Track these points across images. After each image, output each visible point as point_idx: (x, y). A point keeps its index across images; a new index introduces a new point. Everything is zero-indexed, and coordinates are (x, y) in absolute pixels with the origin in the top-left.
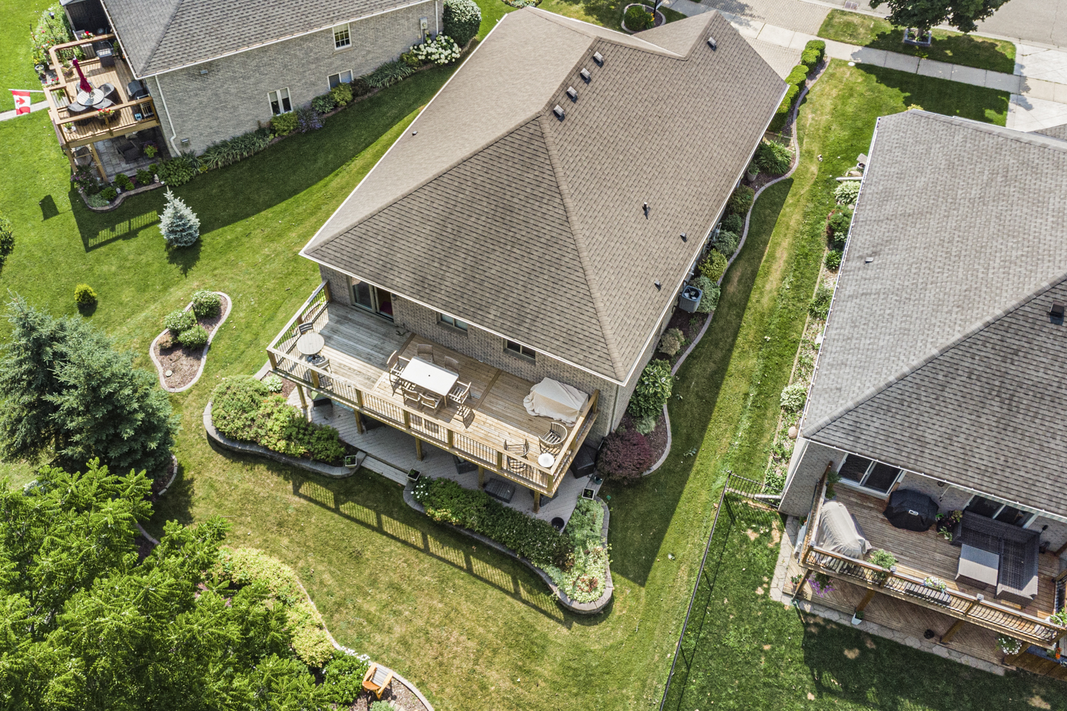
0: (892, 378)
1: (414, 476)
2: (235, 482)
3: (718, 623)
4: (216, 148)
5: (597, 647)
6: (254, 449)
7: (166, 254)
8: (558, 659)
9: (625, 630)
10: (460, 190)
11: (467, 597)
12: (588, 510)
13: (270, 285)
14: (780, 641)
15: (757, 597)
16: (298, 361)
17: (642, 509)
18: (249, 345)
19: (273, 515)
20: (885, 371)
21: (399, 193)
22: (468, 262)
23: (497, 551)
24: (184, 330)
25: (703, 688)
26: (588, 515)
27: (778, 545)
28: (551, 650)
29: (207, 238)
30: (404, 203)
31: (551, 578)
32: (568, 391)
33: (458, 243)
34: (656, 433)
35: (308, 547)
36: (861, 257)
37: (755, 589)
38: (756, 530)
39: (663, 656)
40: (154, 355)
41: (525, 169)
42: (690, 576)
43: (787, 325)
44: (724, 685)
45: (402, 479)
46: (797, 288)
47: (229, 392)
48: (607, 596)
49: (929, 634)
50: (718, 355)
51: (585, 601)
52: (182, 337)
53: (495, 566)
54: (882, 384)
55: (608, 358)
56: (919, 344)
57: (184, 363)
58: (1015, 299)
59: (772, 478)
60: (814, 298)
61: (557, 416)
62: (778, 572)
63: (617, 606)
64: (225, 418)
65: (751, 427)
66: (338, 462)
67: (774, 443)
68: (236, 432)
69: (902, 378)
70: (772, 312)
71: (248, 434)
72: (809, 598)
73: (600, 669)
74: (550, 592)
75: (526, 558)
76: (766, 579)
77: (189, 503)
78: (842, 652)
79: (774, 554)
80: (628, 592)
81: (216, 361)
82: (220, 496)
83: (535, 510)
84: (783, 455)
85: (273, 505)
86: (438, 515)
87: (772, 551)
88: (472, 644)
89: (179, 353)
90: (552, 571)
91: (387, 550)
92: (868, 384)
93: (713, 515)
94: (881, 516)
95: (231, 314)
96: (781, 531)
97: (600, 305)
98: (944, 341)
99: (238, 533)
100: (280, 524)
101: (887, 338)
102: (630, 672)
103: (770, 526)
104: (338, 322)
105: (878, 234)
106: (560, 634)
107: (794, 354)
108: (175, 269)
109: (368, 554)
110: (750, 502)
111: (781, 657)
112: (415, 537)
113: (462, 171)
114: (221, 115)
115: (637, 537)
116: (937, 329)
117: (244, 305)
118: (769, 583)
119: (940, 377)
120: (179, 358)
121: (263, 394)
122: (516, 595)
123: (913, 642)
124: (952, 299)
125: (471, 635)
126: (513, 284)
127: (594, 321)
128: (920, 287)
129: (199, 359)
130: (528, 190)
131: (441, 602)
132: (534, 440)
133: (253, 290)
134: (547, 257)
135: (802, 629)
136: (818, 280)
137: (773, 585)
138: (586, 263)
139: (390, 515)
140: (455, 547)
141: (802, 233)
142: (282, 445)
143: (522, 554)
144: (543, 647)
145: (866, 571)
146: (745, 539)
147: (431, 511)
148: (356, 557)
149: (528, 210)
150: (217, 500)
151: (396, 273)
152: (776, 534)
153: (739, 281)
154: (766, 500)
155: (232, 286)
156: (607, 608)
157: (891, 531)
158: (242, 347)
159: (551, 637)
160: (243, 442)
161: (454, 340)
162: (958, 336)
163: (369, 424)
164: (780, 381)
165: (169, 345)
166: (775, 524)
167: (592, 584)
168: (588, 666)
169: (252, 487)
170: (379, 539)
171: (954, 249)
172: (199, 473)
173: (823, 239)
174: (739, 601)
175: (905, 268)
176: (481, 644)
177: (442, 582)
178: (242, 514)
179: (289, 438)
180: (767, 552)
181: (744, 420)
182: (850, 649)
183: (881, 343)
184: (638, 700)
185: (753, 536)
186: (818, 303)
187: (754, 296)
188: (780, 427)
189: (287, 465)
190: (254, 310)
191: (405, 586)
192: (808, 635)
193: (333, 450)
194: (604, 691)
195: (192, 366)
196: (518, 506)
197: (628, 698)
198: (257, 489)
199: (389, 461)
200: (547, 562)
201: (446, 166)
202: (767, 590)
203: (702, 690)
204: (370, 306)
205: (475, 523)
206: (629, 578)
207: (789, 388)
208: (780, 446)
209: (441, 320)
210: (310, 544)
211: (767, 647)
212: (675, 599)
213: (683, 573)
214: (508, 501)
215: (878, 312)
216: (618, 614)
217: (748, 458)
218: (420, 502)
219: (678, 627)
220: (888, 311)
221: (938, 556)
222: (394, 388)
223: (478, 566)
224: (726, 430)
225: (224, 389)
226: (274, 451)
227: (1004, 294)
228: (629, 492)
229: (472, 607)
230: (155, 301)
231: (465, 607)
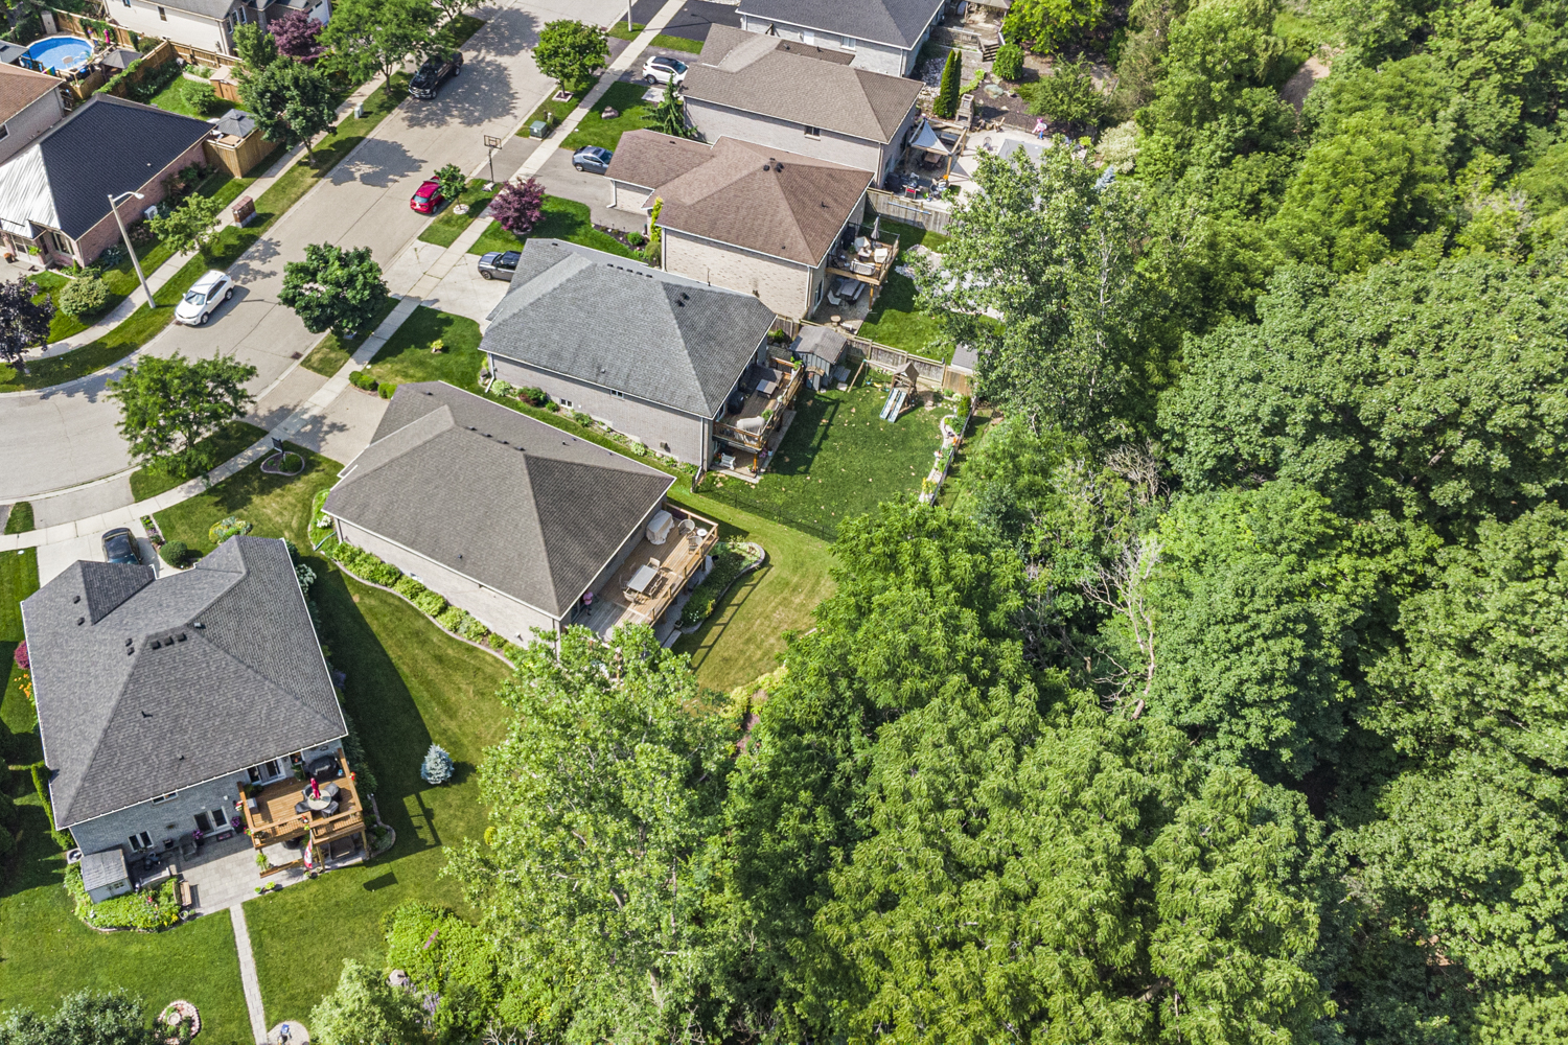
1: (680, 622)
3: (769, 506)
5: (783, 556)
8: (789, 573)
11: (754, 608)
14: (780, 484)
15: (756, 489)
22: (593, 526)
23: (728, 591)
28: (783, 576)
30: (550, 547)
31: (747, 567)
33: (581, 527)
37: (751, 489)
38: (717, 483)
39: (787, 532)
41: (552, 475)
42: (743, 514)
44: (802, 509)
45: (678, 634)
48: (756, 546)
51: (760, 556)
53: (737, 593)
58: (670, 313)
59: (688, 469)
60: (578, 423)
62: (741, 478)
63: (761, 545)
67: (665, 464)
69: (696, 368)
73: (793, 558)
74: (754, 570)
75: (736, 575)
76: (746, 484)
78: (786, 462)
80: (753, 539)
83: (705, 569)
86: (710, 609)
87: (731, 479)
88: (781, 608)
90: (744, 564)
93: (706, 499)
96: (719, 472)
101: (665, 371)
102: (794, 546)
103: (714, 476)
106: (774, 571)
109: (725, 654)
110: (700, 482)
111: (789, 485)
113: (542, 508)
116: (672, 348)
118: (749, 483)
122: (755, 586)
124: (654, 339)
126: (612, 508)
128: (637, 351)
130: (564, 478)
131: (756, 620)
134: (603, 485)
135: (774, 474)
136: (565, 418)
139: (701, 641)
143: (733, 576)
144: (781, 579)
146: (722, 488)
147: (706, 613)
148: (726, 660)
149: (575, 483)
151: (589, 567)
152: (719, 475)
154: (700, 475)
156: (763, 549)
159: (776, 575)
167: (753, 551)
168: (792, 562)
174: (758, 496)
176: (780, 605)
177: (744, 619)
182: (784, 458)
184: (808, 545)
185: (720, 485)
186: (582, 421)
188: (656, 460)
191: (746, 637)
192: (777, 473)
194: (805, 557)
197: (808, 549)
200: (739, 565)
202: (752, 484)
203: (804, 518)
206: (747, 538)
207: (634, 447)
208: (668, 462)
211: (783, 489)
213: (742, 517)
216: (764, 545)
221: (758, 401)
229: (760, 606)
231: (760, 609)
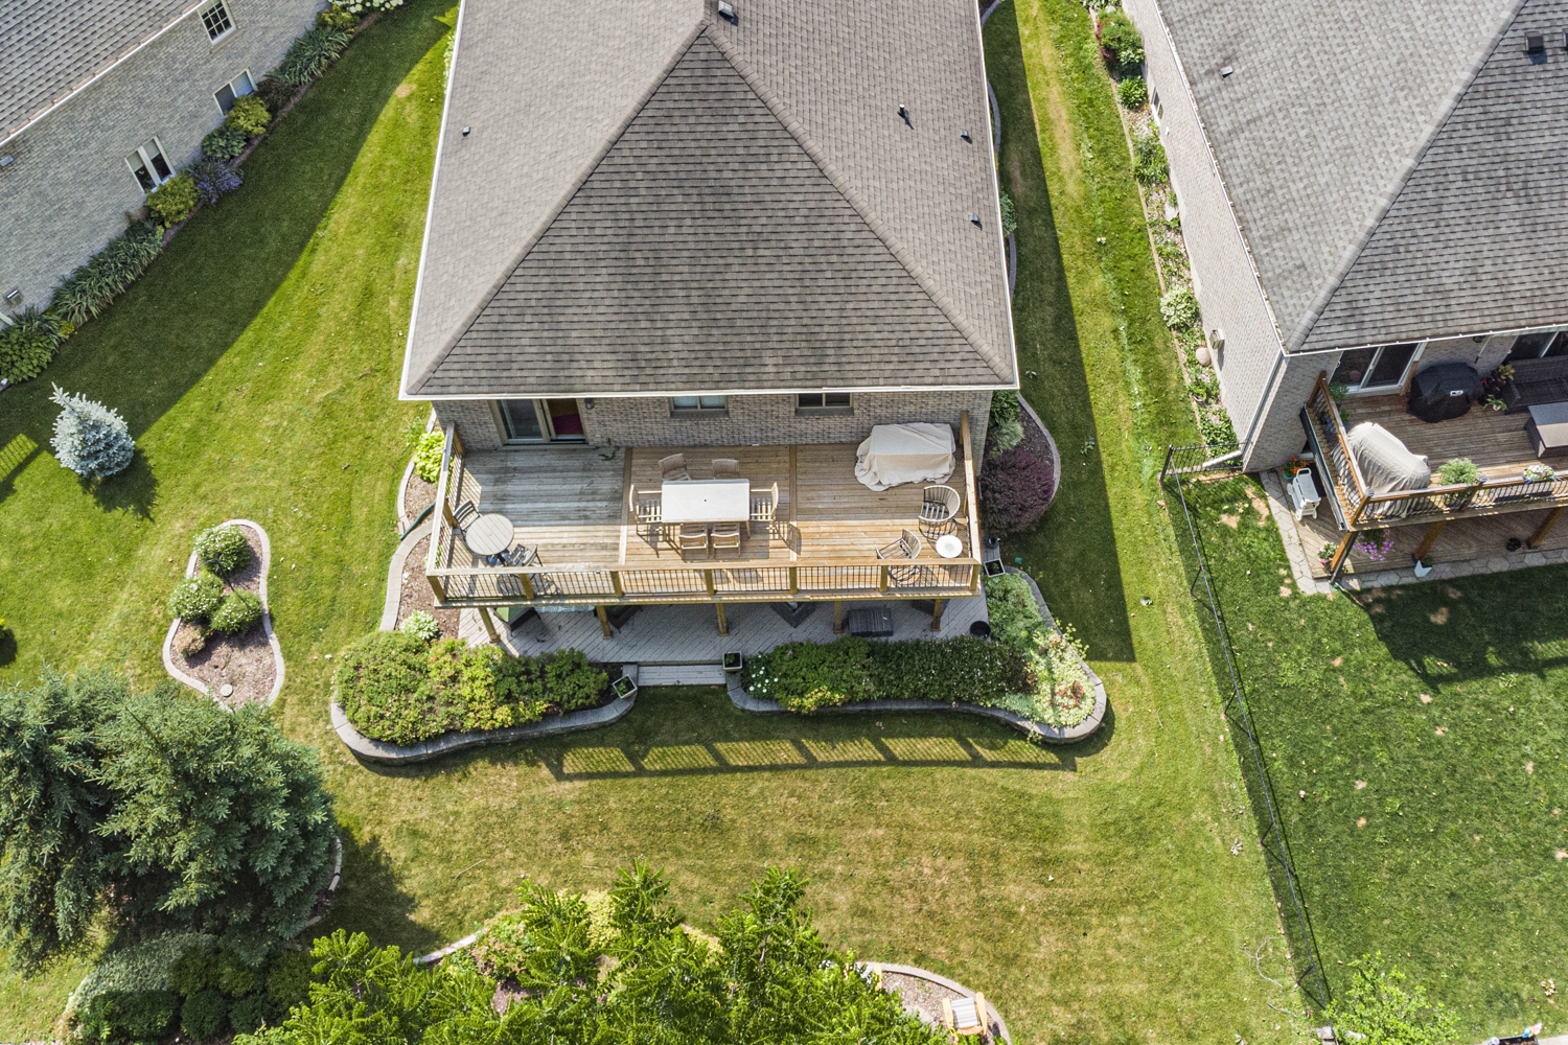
0: (1370, 222)
1: (736, 663)
2: (450, 807)
3: (1258, 661)
4: (71, 285)
5: (1123, 776)
6: (455, 742)
7: (91, 499)
8: (1085, 820)
9: (1146, 733)
10: (628, 192)
11: (911, 799)
12: (1006, 592)
13: (311, 471)
14: (1348, 646)
15: (1287, 601)
16: (474, 571)
17: (1071, 554)
18: (336, 583)
19: (544, 827)
20: (1353, 216)
21: (528, 236)
22: (695, 300)
23: (914, 713)
24: (215, 608)
25: (1291, 758)
26: (1009, 596)
27: (1270, 518)
28: (1069, 813)
29: (148, 442)
30: (544, 248)
31: (1014, 713)
32: (919, 432)
33: (665, 277)
34: (1028, 439)
35: (630, 848)
36: (1210, 72)
37: (1277, 593)
38: (1231, 512)
39: (1215, 744)
40: (178, 673)
41: (720, 120)
42: (1184, 616)
43: (1119, 213)
44: (1315, 740)
45: (714, 677)
46: (1103, 152)
47: (363, 672)
48: (1102, 700)
49: (1513, 544)
50: (1050, 291)
51: (1078, 722)
52: (218, 621)
53: (923, 736)
54: (1361, 235)
55: (977, 356)
56: (1380, 161)
57: (244, 661)
58: (1478, 48)
59: (1212, 431)
60: (1135, 161)
61: (917, 477)
62: (1293, 554)
63: (1116, 708)
64: (382, 717)
65: (1145, 373)
66: (606, 697)
67: (1188, 382)
68: (414, 730)
69: (1384, 216)
70: (1087, 198)
71: (436, 724)
72: (1351, 571)
73: (1145, 804)
74: (1022, 734)
75: (969, 702)
76: (1283, 572)
77: (392, 879)
78: (1427, 620)
79: (1272, 531)
80: (1119, 678)
81: (297, 635)
82: (438, 841)
83: (935, 626)
84: (1209, 395)
85: (536, 814)
86: (809, 702)
87: (1267, 530)
88: (957, 863)
89: (223, 649)
90: (1013, 702)
91: (754, 791)
92: (1340, 244)
93: (1165, 517)
94: (1407, 417)
95: (273, 547)
96: (1264, 497)
97: (929, 284)
98: (1412, 142)
99: (504, 884)
100: (565, 836)
101: (1326, 169)
102: (1185, 787)
103: (1245, 498)
104: (497, 482)
105: (1215, 31)
106: (1065, 785)
107: (1148, 248)
108: (124, 518)
109: (729, 814)
110: (1202, 478)
111: (1361, 667)
112: (785, 752)
113: (617, 160)
114: (58, 226)
115: (1087, 595)
116: (1392, 131)
117: (288, 524)
118: (1290, 576)
119: (1430, 194)
120: (229, 658)
121: (418, 650)
122: (977, 762)
123: (1499, 565)
124: (1386, 82)
125: (950, 851)
126: (782, 306)
127: (931, 311)
128: (1328, 82)
129: (265, 644)
130: (741, 151)
131: (878, 826)
132: (911, 525)
133: (289, 492)
134: (817, 243)
135: (1366, 616)
136: (1126, 131)
137: (1296, 575)
138: (881, 230)
139: (727, 738)
140: (852, 737)
141: (1068, 72)
142: (503, 714)
143: (959, 700)
144: (1056, 815)
145: (1432, 499)
146: (1225, 531)
147: (796, 701)
148: (714, 826)
149: (755, 182)
150: (437, 851)
151: (584, 364)
152: (1258, 504)
153: (1023, 174)
154: (1221, 466)
155: (247, 502)
156: (1109, 717)
157: (1431, 431)
158: (327, 592)
159: (1056, 794)
160: (433, 739)
161: (706, 431)
162: (1428, 130)
163: (619, 617)
164: (1150, 293)
165: (200, 644)
166: (1250, 491)
167: (1076, 692)
168: (1128, 809)
169: (482, 803)
170: (733, 783)
171: (1344, 13)
172: (380, 823)
173: (1099, 68)
174: (1269, 618)
175: (1288, 64)
176: (970, 855)
177: (863, 796)
178: (492, 853)
179: (509, 698)
180: (1263, 535)
181: (1129, 365)
182: (1435, 611)
183: (1322, 181)
184: (1217, 819)
185: (1232, 522)
186: (1146, 163)
187: (1053, 188)
188: (1183, 357)
189: (520, 742)
190: (309, 524)
191: (812, 831)
192: (1377, 620)
193: (592, 683)
194: (1170, 832)
195: (259, 660)
196: (908, 632)
197: (1204, 824)
198: (494, 802)
199: (679, 659)
200: (1001, 692)
201: (586, 163)
202: (1293, 586)
203: (1291, 762)
204: (539, 434)
205: (872, 688)
206: (1109, 660)
207: (1167, 298)
208: (1198, 383)
209: (676, 410)
210: (630, 841)
211: (1338, 662)
212: (1185, 657)
213: (1174, 616)
214: (890, 633)
215: (1289, 140)
216: (1124, 715)
217: (1165, 418)
218: (769, 698)
219: (1210, 694)
220: (1303, 133)
221: (1502, 437)
222: (653, 544)
223: (899, 747)
224: (1115, 393)
225: (350, 672)
226: (494, 730)
227: (1457, 49)
228: (1040, 539)
229: (927, 810)
230: (122, 585)
231: (917, 815)
